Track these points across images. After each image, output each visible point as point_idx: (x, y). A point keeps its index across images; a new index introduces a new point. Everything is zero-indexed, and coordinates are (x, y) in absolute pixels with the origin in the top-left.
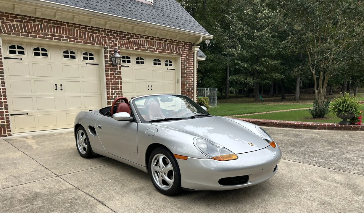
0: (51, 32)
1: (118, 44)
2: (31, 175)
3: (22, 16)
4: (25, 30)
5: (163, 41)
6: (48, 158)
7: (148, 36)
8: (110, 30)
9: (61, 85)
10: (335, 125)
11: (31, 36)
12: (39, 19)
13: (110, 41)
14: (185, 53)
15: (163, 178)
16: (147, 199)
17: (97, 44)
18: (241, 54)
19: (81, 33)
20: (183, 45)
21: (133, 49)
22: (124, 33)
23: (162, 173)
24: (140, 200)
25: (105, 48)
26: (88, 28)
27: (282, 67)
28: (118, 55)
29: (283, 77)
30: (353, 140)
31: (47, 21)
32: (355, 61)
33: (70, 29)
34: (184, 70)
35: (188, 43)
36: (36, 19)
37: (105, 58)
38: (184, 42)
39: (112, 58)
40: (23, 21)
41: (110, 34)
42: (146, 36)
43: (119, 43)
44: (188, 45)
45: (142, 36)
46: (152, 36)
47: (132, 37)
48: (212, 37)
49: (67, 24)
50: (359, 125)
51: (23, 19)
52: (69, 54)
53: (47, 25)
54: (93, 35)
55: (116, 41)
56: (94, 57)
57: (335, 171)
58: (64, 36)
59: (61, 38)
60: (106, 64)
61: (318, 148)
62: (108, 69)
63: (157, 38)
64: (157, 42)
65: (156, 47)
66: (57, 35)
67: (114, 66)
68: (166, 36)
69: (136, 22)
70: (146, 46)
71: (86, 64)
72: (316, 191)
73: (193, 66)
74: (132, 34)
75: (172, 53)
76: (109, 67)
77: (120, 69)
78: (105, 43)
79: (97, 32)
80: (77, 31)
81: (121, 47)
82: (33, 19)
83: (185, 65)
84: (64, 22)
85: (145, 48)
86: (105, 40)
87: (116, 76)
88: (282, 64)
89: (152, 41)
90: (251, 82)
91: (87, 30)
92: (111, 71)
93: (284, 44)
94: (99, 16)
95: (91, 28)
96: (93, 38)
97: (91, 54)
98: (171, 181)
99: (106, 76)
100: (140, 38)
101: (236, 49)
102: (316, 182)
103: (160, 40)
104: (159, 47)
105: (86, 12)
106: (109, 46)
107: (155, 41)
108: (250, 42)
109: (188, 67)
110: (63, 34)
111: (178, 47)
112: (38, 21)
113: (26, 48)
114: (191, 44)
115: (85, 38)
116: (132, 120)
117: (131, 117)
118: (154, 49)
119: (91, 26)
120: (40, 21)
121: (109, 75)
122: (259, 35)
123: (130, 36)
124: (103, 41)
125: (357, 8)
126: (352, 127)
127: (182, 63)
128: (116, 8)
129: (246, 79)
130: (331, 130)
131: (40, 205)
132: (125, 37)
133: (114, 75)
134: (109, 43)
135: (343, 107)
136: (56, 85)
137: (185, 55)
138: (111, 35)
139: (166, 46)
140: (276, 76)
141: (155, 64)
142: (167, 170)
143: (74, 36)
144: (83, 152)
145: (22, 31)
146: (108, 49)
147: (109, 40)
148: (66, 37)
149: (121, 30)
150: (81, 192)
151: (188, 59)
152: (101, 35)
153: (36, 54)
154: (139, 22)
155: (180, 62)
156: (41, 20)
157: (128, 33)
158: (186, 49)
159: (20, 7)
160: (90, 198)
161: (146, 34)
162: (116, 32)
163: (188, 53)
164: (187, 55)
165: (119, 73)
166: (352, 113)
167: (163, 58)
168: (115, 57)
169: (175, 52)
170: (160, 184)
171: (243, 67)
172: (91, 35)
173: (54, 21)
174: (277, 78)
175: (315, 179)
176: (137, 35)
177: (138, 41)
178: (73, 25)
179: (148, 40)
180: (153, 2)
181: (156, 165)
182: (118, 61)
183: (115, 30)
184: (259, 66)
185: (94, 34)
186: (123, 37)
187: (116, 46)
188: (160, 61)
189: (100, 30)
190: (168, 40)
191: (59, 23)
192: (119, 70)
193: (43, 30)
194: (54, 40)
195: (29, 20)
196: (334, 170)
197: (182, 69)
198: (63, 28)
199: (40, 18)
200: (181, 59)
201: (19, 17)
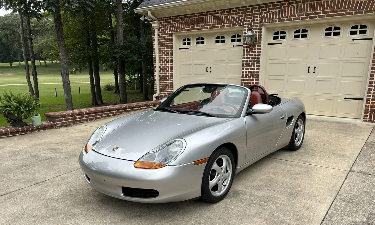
0: (307, 11)
3: (282, 2)
4: (282, 16)
11: (287, 20)
17: (365, 12)
19: (344, 3)
51: (283, 4)
53: (304, 5)
56: (368, 29)
58: (321, 12)
59: (317, 15)
71: (353, 40)
82: (291, 2)
113: (288, 32)
143: (334, 8)
145: (279, 17)
194: (309, 19)
201: (279, 4)
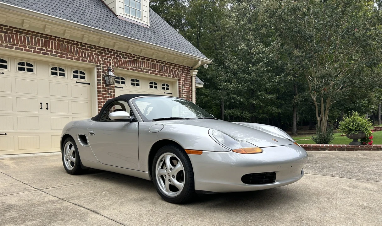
0: (39, 46)
1: (111, 63)
2: (5, 189)
3: (7, 26)
4: (10, 42)
5: (160, 64)
6: (27, 175)
7: (144, 57)
8: (104, 48)
9: (47, 104)
10: (346, 146)
11: (16, 48)
12: (26, 32)
13: (104, 60)
14: (183, 76)
15: (170, 182)
16: (151, 207)
17: (89, 62)
18: (237, 88)
19: (72, 49)
20: (181, 68)
21: (128, 69)
22: (118, 53)
23: (169, 176)
24: (143, 209)
25: (97, 66)
26: (80, 44)
27: (278, 101)
28: (111, 74)
29: (279, 110)
30: (369, 158)
31: (35, 34)
32: (356, 86)
33: (60, 43)
34: (182, 94)
35: (186, 66)
36: (23, 31)
37: (98, 77)
38: (182, 66)
39: (105, 77)
40: (9, 32)
41: (103, 52)
42: (142, 57)
43: (113, 62)
44: (186, 68)
45: (138, 56)
46: (148, 57)
47: (127, 57)
48: (211, 62)
49: (57, 39)
50: (370, 145)
51: (9, 30)
52: (58, 71)
53: (35, 39)
54: (85, 52)
55: (110, 60)
56: (86, 76)
57: (363, 181)
58: (53, 51)
59: (50, 53)
60: (98, 83)
61: (335, 164)
62: (101, 88)
63: (154, 59)
64: (154, 64)
65: (152, 68)
66: (45, 49)
67: (107, 85)
68: (163, 58)
69: (132, 40)
70: (142, 66)
71: (76, 82)
72: (350, 197)
73: (191, 90)
74: (127, 54)
75: (169, 76)
76: (102, 87)
77: (114, 90)
78: (98, 60)
79: (90, 49)
80: (68, 46)
81: (115, 66)
82: (19, 31)
83: (183, 89)
84: (53, 36)
85: (141, 69)
86: (98, 58)
87: (109, 96)
88: (278, 98)
89: (148, 62)
90: (247, 116)
91: (79, 46)
92: (103, 91)
93: (279, 78)
94: (92, 31)
95: (83, 45)
96: (85, 55)
97: (81, 73)
98: (181, 185)
99: (98, 96)
100: (135, 58)
101: (231, 83)
102: (346, 190)
103: (157, 62)
104: (156, 69)
105: (79, 26)
106: (103, 64)
107: (151, 62)
108: (245, 77)
109: (186, 92)
110: (52, 48)
111: (175, 70)
112: (25, 33)
113: (9, 61)
114: (189, 68)
115: (76, 55)
116: (131, 120)
117: (131, 117)
118: (151, 70)
119: (83, 42)
120: (27, 34)
121: (102, 95)
122: (254, 69)
123: (125, 55)
124: (95, 59)
125: (355, 34)
126: (364, 147)
127: (179, 87)
128: (111, 27)
129: (242, 113)
130: (342, 151)
131: (14, 216)
132: (120, 57)
133: (107, 95)
134: (103, 61)
135: (353, 126)
136: (41, 103)
137: (183, 79)
138: (105, 53)
139: (163, 69)
140: (273, 110)
141: (151, 87)
142: (177, 171)
143: (64, 51)
144: (70, 167)
145: (6, 42)
146: (101, 68)
147: (102, 59)
148: (55, 52)
149: (116, 48)
150: (68, 203)
151: (186, 83)
152: (94, 53)
153: (20, 69)
154: (135, 41)
155: (178, 86)
156: (28, 32)
157: (123, 52)
158: (184, 72)
159: (5, 16)
160: (79, 208)
161: (142, 54)
162: (110, 51)
163: (186, 77)
164: (184, 79)
165: (112, 94)
166: (363, 133)
167: (160, 81)
168: (109, 76)
169: (172, 75)
170: (166, 191)
171: (239, 101)
172: (83, 52)
173: (43, 34)
174: (274, 112)
175: (344, 188)
176: (132, 55)
177: (134, 61)
178: (63, 40)
179: (145, 61)
180: (149, 25)
181: (162, 168)
182: (112, 80)
183: (110, 48)
184: (255, 100)
185: (87, 51)
186: (117, 56)
187: (110, 65)
188: (156, 84)
189: (93, 47)
190: (165, 63)
191: (48, 37)
192: (112, 91)
193: (30, 43)
194: (41, 54)
195: (15, 31)
196: (361, 180)
197: (179, 93)
198: (52, 42)
199: (28, 31)
200: (179, 83)
201: (4, 27)
